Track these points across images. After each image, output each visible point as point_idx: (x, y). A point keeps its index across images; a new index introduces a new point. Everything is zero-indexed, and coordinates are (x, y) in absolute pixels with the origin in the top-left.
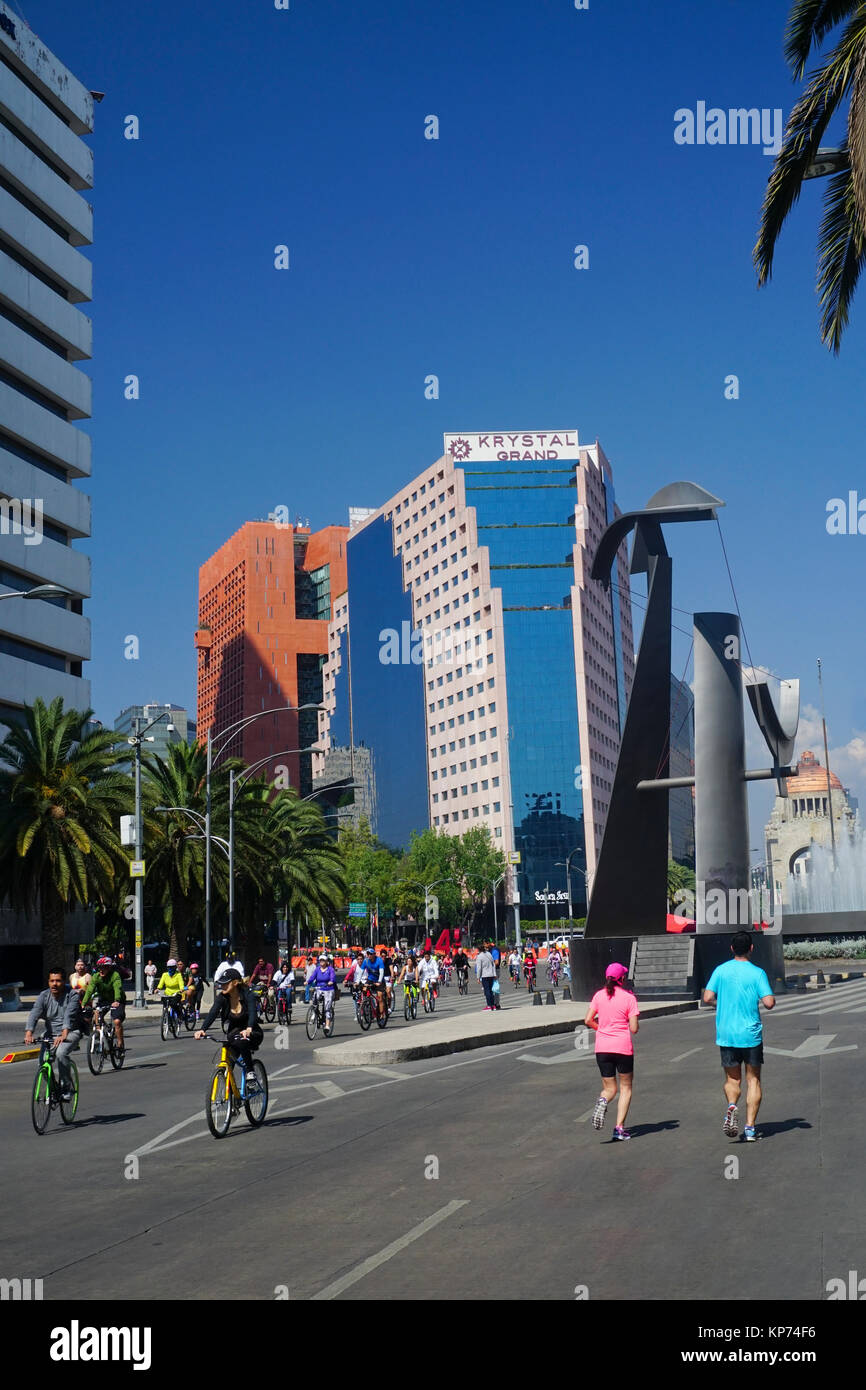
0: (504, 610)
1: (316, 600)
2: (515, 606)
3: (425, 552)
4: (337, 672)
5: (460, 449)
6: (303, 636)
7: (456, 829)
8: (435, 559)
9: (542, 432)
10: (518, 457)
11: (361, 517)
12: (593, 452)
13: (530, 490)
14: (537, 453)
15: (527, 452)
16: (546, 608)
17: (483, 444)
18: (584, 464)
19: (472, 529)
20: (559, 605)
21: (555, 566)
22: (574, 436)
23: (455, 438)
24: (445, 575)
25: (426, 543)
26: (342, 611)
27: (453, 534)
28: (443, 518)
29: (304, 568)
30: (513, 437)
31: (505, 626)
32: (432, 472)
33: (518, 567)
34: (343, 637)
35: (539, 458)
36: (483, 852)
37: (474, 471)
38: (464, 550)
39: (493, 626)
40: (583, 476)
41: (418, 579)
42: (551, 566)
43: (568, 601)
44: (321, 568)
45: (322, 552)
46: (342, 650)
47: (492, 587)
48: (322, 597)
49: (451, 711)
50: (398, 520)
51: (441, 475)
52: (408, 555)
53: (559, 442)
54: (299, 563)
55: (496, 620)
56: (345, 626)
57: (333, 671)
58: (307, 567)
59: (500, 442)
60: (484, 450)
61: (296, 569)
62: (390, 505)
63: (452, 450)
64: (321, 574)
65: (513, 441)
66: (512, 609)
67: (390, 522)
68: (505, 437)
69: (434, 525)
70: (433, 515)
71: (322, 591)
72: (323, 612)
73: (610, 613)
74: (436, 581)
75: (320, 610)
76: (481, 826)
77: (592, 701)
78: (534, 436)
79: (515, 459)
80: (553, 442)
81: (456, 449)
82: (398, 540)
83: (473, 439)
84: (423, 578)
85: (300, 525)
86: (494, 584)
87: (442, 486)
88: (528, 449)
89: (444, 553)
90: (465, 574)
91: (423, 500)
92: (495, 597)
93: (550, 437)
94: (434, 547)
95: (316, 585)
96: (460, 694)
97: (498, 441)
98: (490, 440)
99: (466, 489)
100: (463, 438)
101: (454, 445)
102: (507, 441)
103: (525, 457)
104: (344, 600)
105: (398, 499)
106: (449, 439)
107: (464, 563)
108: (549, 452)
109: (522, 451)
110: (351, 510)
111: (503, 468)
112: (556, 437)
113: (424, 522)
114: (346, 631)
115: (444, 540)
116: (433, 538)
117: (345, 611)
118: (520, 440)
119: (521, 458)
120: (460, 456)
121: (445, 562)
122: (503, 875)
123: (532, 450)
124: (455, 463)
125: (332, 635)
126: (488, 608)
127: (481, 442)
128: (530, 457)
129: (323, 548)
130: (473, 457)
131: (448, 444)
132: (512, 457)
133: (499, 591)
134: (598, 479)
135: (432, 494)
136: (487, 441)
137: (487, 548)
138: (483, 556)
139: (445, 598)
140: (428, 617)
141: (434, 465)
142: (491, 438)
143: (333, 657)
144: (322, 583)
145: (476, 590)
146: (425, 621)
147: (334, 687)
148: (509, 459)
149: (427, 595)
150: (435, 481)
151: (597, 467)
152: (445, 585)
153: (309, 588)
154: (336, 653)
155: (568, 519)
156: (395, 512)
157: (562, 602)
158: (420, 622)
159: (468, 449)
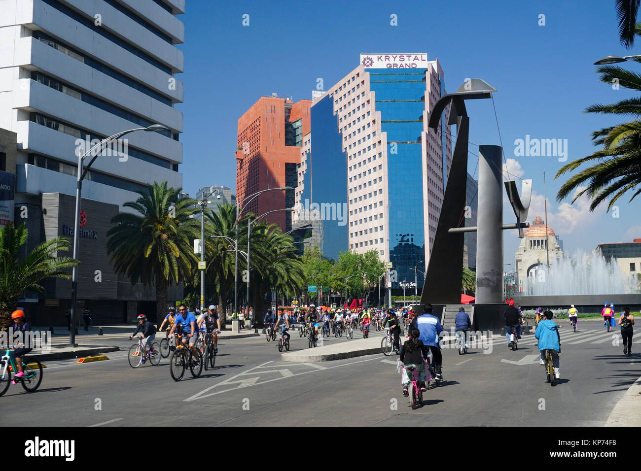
0: (388, 142)
1: (295, 136)
3: (349, 114)
4: (305, 172)
5: (368, 62)
6: (288, 154)
7: (362, 251)
8: (354, 117)
9: (409, 54)
11: (318, 96)
12: (434, 64)
13: (402, 83)
14: (406, 64)
15: (401, 64)
16: (409, 142)
17: (380, 60)
18: (430, 70)
19: (373, 102)
20: (415, 141)
21: (414, 122)
22: (425, 56)
23: (366, 56)
24: (359, 125)
25: (350, 109)
26: (308, 142)
27: (363, 105)
28: (358, 96)
29: (290, 120)
30: (395, 56)
31: (388, 151)
32: (354, 73)
33: (396, 122)
34: (308, 155)
35: (407, 67)
36: (374, 262)
37: (374, 73)
38: (369, 113)
39: (382, 151)
40: (429, 76)
41: (345, 127)
42: (412, 122)
43: (420, 139)
44: (298, 121)
45: (299, 112)
46: (307, 161)
47: (382, 132)
48: (298, 135)
49: (360, 193)
50: (336, 97)
51: (358, 75)
52: (341, 115)
53: (418, 59)
54: (287, 118)
55: (384, 148)
56: (309, 150)
57: (303, 172)
59: (388, 59)
60: (380, 63)
61: (285, 121)
62: (333, 90)
63: (364, 62)
64: (298, 124)
65: (395, 58)
66: (392, 143)
67: (332, 98)
68: (390, 56)
69: (354, 100)
70: (353, 95)
71: (298, 132)
72: (298, 142)
73: (441, 145)
74: (354, 128)
75: (297, 141)
76: (374, 249)
77: (430, 189)
78: (405, 56)
79: (395, 67)
80: (415, 59)
81: (366, 62)
82: (336, 107)
83: (374, 57)
84: (348, 126)
85: (288, 99)
86: (383, 130)
87: (358, 81)
88: (402, 62)
89: (359, 114)
90: (369, 125)
91: (349, 87)
92: (384, 137)
93: (413, 56)
94: (354, 111)
95: (295, 129)
96: (365, 184)
97: (387, 58)
98: (383, 58)
99: (370, 82)
100: (369, 56)
101: (365, 60)
102: (391, 58)
103: (400, 66)
104: (309, 137)
105: (336, 87)
106: (362, 57)
107: (369, 119)
108: (412, 64)
109: (399, 63)
110: (313, 92)
111: (389, 72)
112: (416, 56)
113: (349, 98)
114: (309, 152)
115: (359, 108)
116: (353, 106)
117: (309, 142)
118: (398, 58)
119: (398, 67)
120: (368, 66)
121: (359, 119)
122: (384, 273)
123: (404, 63)
124: (365, 69)
125: (303, 154)
126: (380, 142)
127: (378, 59)
128: (403, 66)
130: (375, 66)
131: (362, 59)
132: (394, 66)
133: (385, 133)
134: (437, 78)
135: (353, 84)
136: (381, 58)
137: (380, 112)
138: (378, 116)
139: (359, 137)
140: (350, 146)
141: (355, 70)
142: (384, 56)
143: (303, 165)
144: (298, 128)
145: (374, 133)
146: (348, 148)
147: (303, 180)
148: (392, 68)
149: (350, 135)
150: (355, 78)
151: (437, 72)
152: (359, 130)
153: (292, 130)
154: (305, 163)
155: (421, 98)
156: (335, 93)
157: (417, 140)
158: (346, 148)
159: (372, 62)
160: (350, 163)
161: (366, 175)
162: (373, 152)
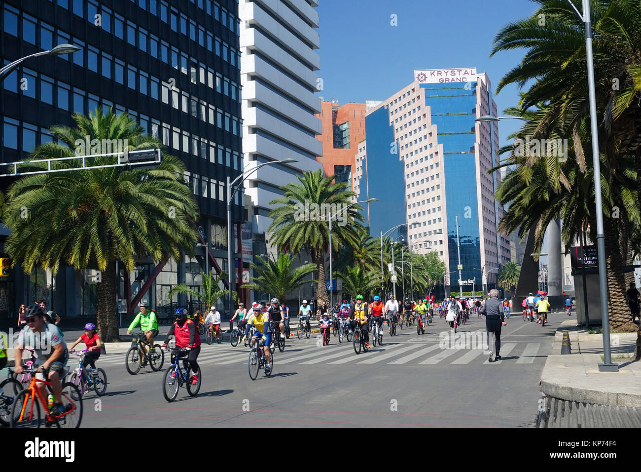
0: (444, 154)
1: (342, 138)
2: (448, 152)
3: (406, 125)
4: (360, 178)
5: (422, 78)
6: (340, 157)
7: (423, 251)
8: (410, 129)
9: (459, 69)
10: (448, 81)
11: (372, 105)
12: (482, 77)
13: (455, 98)
14: (457, 79)
15: (453, 79)
16: (463, 152)
17: (432, 75)
18: (479, 85)
19: (429, 116)
20: (469, 151)
21: (467, 133)
22: (474, 71)
23: (420, 72)
24: (415, 136)
25: (406, 121)
26: (363, 149)
27: (419, 118)
28: (414, 110)
29: (336, 123)
30: (446, 71)
31: (444, 161)
32: (409, 88)
33: (450, 134)
34: (364, 161)
35: (458, 81)
36: (435, 262)
37: (428, 88)
38: (425, 126)
39: (439, 161)
40: (480, 90)
41: (402, 137)
42: (465, 133)
43: (473, 149)
44: (345, 123)
45: (346, 115)
46: (363, 167)
47: (438, 144)
48: (346, 137)
49: (419, 199)
50: (391, 109)
51: (413, 90)
52: (397, 126)
53: (467, 73)
54: (334, 120)
55: (441, 158)
56: (364, 156)
57: (358, 177)
58: (338, 122)
59: (440, 74)
60: (433, 78)
61: (333, 124)
62: (388, 101)
63: (418, 78)
64: (345, 126)
65: (446, 73)
66: (448, 154)
67: (388, 109)
68: (442, 71)
69: (410, 113)
70: (410, 108)
71: (345, 134)
72: (346, 144)
73: (490, 152)
74: (411, 139)
75: (344, 144)
76: (434, 251)
78: (456, 71)
79: (447, 82)
80: (465, 73)
81: (420, 78)
82: (392, 118)
83: (428, 73)
84: (404, 137)
85: (334, 102)
86: (439, 142)
87: (414, 95)
88: (453, 77)
89: (415, 126)
90: (425, 137)
91: (404, 101)
92: (440, 148)
93: (463, 71)
94: (410, 123)
95: (342, 132)
96: (423, 191)
97: (439, 73)
98: (436, 73)
99: (426, 97)
100: (423, 72)
101: (419, 75)
102: (443, 73)
103: (452, 81)
104: (364, 144)
105: (392, 99)
106: (416, 73)
107: (425, 132)
108: (463, 78)
109: (450, 78)
110: (367, 102)
111: (442, 86)
112: (466, 71)
113: (405, 111)
114: (365, 159)
115: (415, 120)
116: (409, 119)
118: (449, 73)
119: (450, 81)
120: (422, 81)
121: (415, 131)
122: (444, 272)
123: (455, 78)
124: (420, 84)
125: (358, 160)
126: (437, 153)
127: (431, 74)
128: (454, 81)
129: (346, 113)
130: (428, 81)
131: (416, 76)
132: (446, 81)
133: (441, 145)
134: (485, 90)
135: (409, 98)
136: (434, 73)
137: (436, 125)
138: (434, 129)
139: (415, 147)
140: (407, 155)
141: (410, 85)
142: (436, 72)
143: (358, 170)
144: (345, 130)
145: (431, 144)
146: (405, 157)
147: (359, 184)
148: (444, 82)
149: (407, 145)
150: (411, 92)
151: (485, 84)
152: (416, 141)
153: (339, 133)
154: (360, 168)
155: (472, 110)
156: (390, 105)
157: (470, 149)
158: (403, 157)
159: (426, 77)
160: (407, 171)
161: (423, 183)
162: (431, 162)
